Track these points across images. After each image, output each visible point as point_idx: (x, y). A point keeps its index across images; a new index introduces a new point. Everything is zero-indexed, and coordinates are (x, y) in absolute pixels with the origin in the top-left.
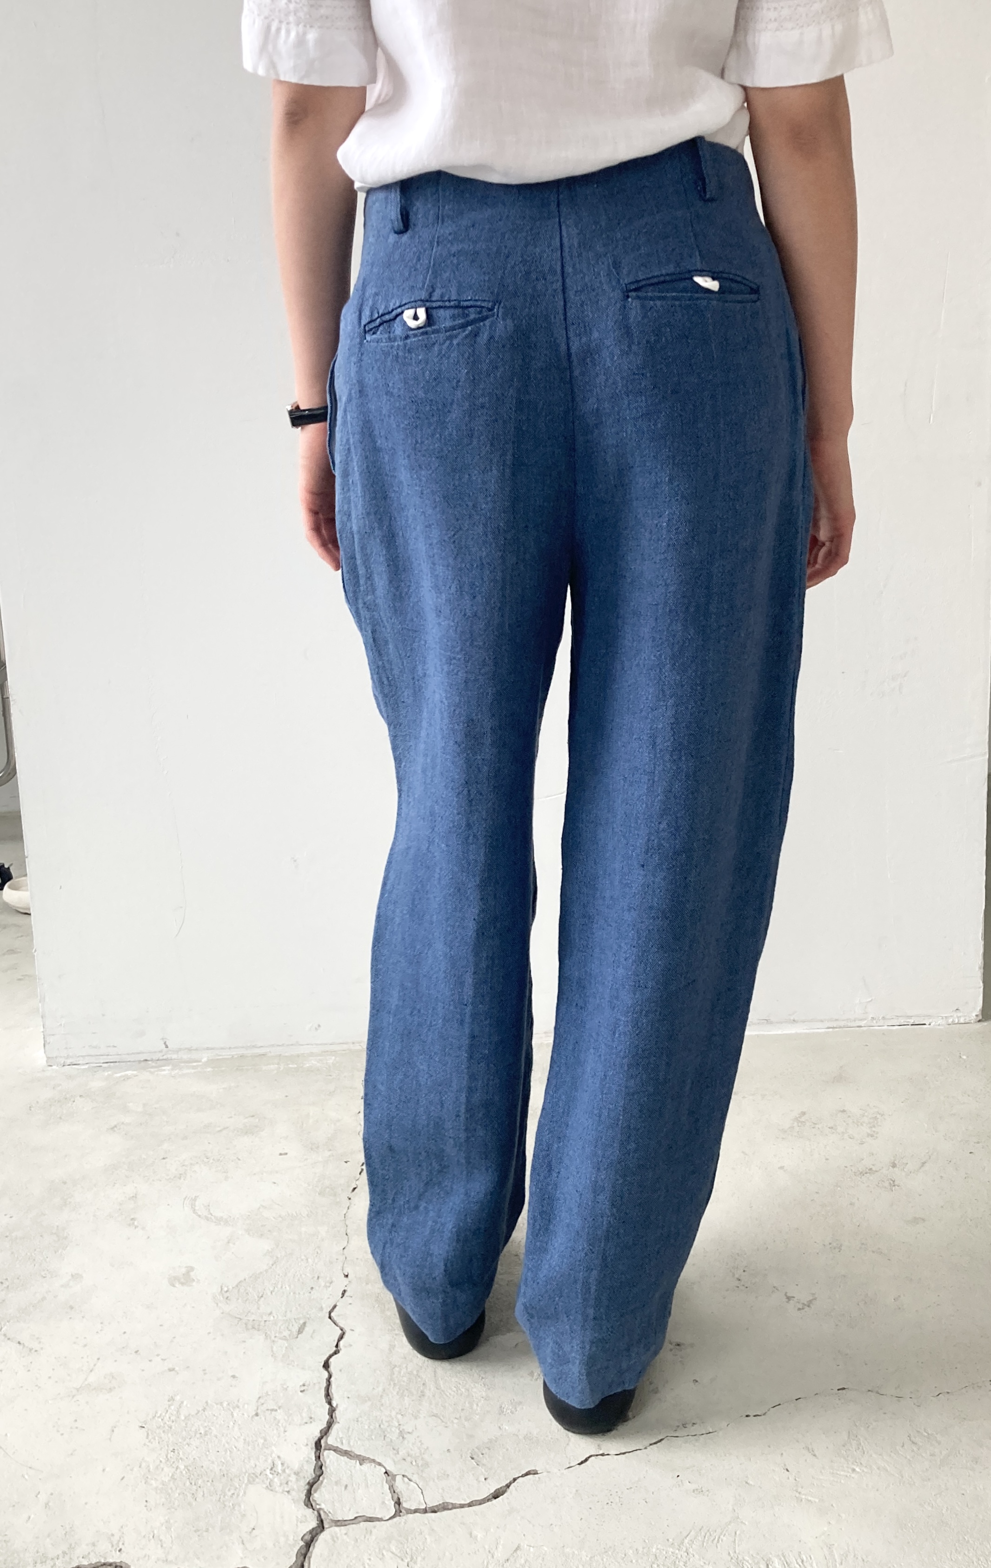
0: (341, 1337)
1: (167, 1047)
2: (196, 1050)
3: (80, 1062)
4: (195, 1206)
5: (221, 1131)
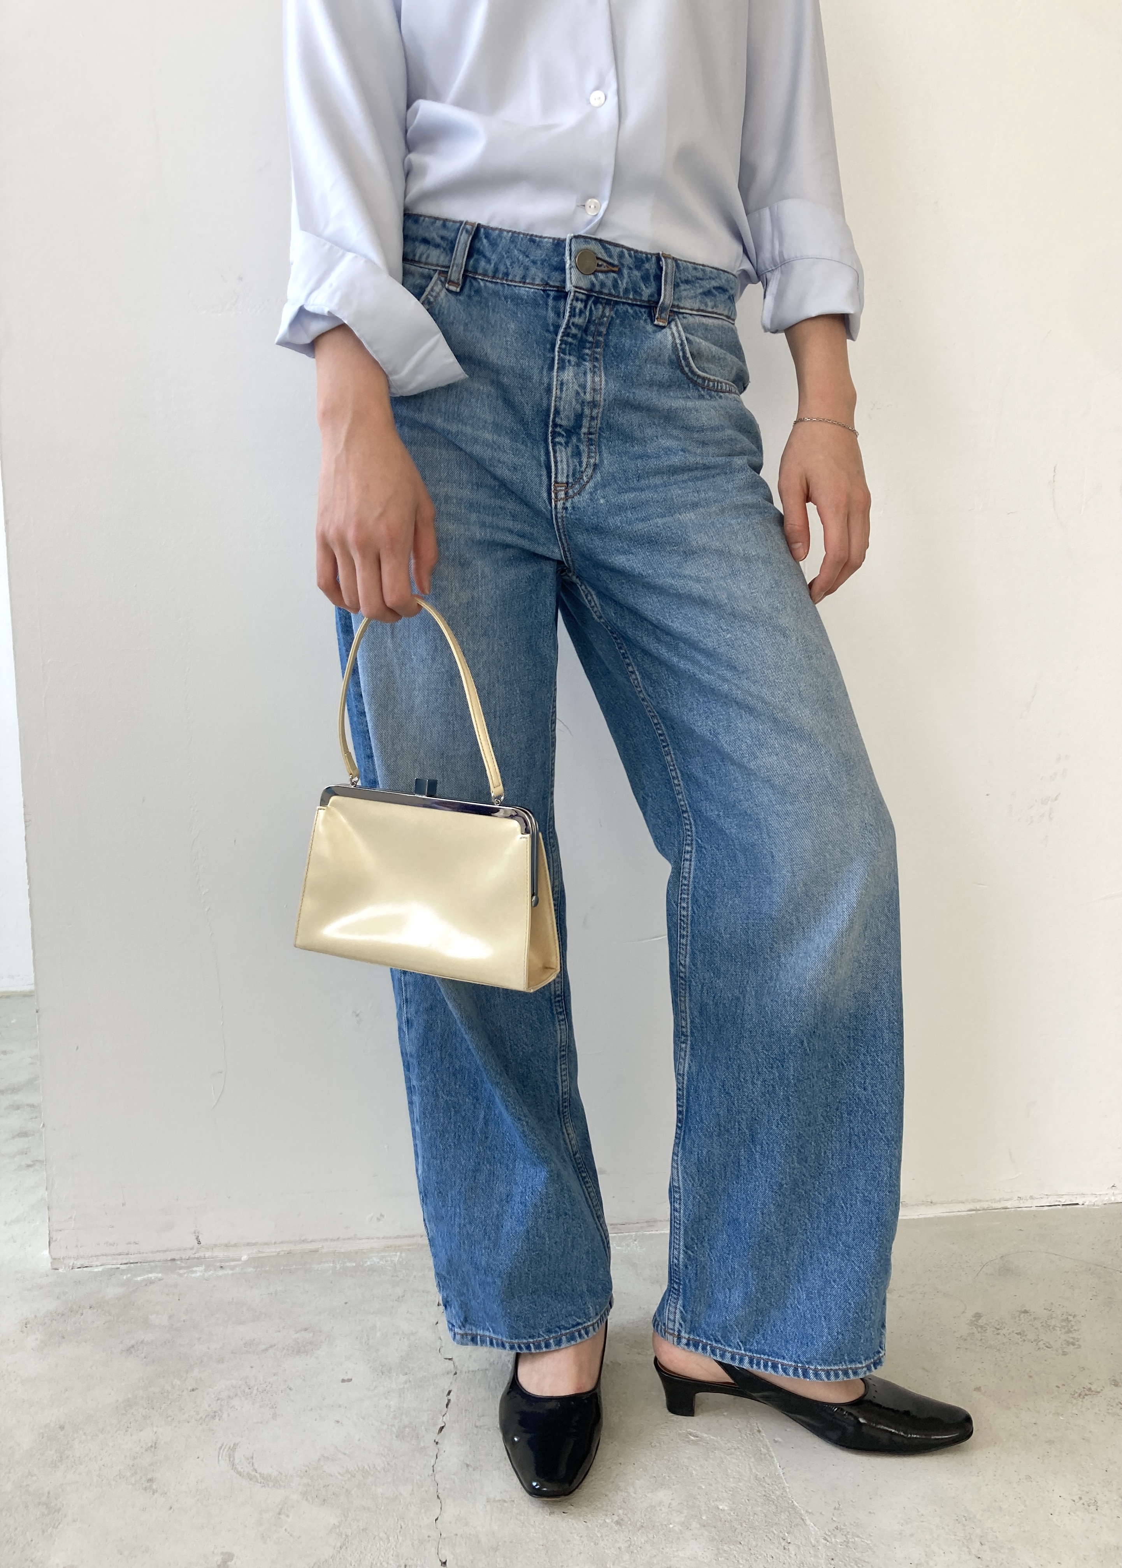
1: (199, 1243)
2: (235, 1245)
3: (94, 1264)
4: (234, 1459)
5: (267, 1350)
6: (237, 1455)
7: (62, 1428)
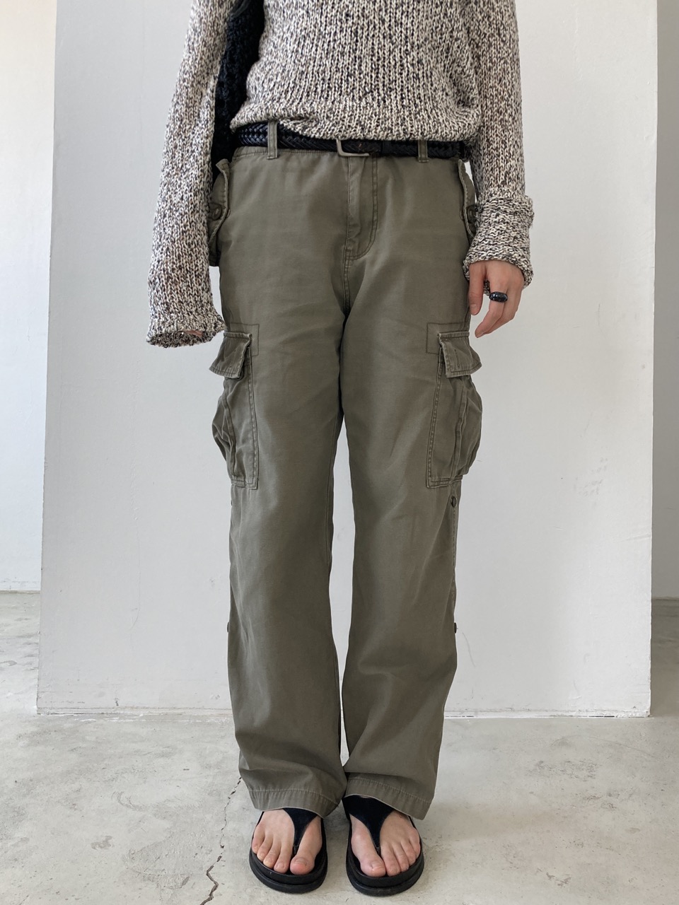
0: (215, 889)
1: (117, 705)
2: (137, 708)
3: (60, 712)
4: (120, 798)
5: (146, 754)
6: (122, 796)
7: (31, 780)
